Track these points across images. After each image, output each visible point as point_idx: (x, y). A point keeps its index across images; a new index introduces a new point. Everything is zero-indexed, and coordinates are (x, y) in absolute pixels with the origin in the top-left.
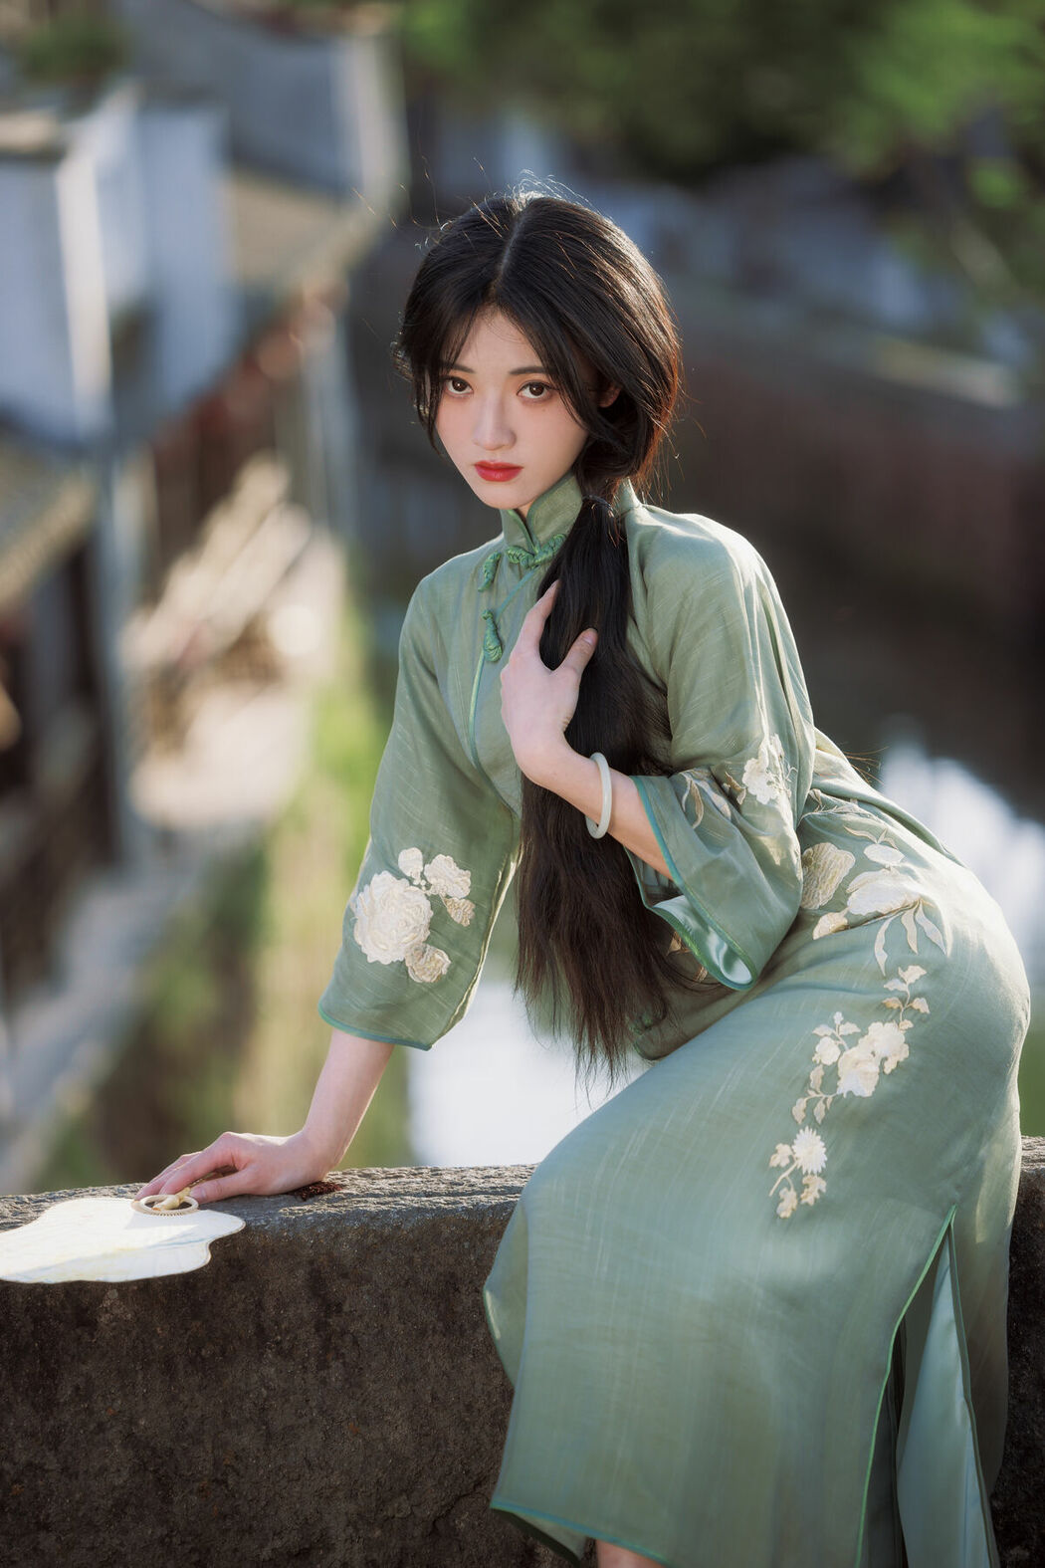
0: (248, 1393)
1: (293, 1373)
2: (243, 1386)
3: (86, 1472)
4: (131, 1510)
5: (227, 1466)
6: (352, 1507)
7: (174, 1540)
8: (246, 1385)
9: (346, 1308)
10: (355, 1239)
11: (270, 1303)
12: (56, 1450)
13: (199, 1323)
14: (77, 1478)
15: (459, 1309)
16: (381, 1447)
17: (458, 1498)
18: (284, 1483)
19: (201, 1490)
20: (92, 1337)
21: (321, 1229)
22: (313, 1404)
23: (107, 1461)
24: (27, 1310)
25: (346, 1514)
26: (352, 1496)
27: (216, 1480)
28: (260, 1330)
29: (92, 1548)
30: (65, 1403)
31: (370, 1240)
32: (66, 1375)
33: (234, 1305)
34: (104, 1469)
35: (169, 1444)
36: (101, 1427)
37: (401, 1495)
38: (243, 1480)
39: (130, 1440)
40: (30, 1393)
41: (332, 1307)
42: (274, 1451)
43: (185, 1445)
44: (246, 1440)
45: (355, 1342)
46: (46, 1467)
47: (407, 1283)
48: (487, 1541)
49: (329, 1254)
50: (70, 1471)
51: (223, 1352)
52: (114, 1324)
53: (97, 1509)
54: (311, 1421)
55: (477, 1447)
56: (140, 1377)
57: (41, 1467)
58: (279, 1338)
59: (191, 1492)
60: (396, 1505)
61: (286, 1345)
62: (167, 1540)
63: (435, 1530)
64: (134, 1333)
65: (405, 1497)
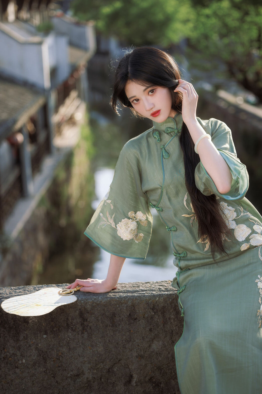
0: (65, 339)
1: (76, 335)
2: (64, 338)
3: (26, 356)
4: (37, 365)
5: (60, 355)
6: (89, 366)
7: (47, 371)
8: (64, 337)
9: (88, 320)
10: (90, 304)
11: (70, 318)
12: (19, 351)
13: (53, 323)
14: (24, 357)
15: (115, 321)
16: (96, 352)
17: (114, 364)
18: (73, 359)
19: (54, 361)
20: (28, 325)
21: (83, 302)
22: (80, 342)
23: (31, 353)
24: (12, 319)
25: (88, 367)
26: (89, 363)
27: (57, 359)
28: (68, 324)
29: (28, 373)
30: (21, 340)
31: (94, 304)
32: (21, 334)
33: (61, 319)
34: (31, 355)
35: (46, 350)
36: (30, 346)
37: (101, 363)
38: (63, 359)
39: (37, 349)
40: (13, 337)
41: (85, 320)
42: (71, 352)
43: (50, 350)
44: (64, 350)
45: (90, 328)
46: (17, 354)
47: (103, 315)
48: (121, 373)
49: (84, 308)
50: (23, 355)
51: (59, 330)
52: (33, 323)
53: (29, 364)
54: (80, 346)
55: (119, 352)
56: (39, 335)
57: (16, 354)
58: (72, 327)
59: (51, 361)
60: (100, 365)
61: (74, 329)
62: (46, 371)
63: (109, 371)
64: (38, 324)
65: (102, 363)
